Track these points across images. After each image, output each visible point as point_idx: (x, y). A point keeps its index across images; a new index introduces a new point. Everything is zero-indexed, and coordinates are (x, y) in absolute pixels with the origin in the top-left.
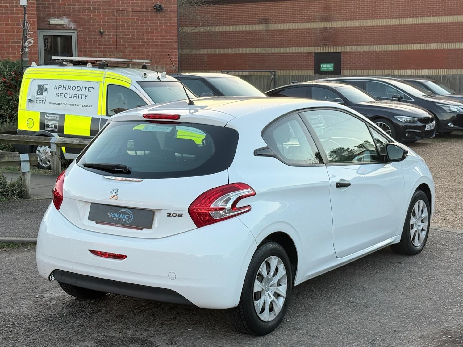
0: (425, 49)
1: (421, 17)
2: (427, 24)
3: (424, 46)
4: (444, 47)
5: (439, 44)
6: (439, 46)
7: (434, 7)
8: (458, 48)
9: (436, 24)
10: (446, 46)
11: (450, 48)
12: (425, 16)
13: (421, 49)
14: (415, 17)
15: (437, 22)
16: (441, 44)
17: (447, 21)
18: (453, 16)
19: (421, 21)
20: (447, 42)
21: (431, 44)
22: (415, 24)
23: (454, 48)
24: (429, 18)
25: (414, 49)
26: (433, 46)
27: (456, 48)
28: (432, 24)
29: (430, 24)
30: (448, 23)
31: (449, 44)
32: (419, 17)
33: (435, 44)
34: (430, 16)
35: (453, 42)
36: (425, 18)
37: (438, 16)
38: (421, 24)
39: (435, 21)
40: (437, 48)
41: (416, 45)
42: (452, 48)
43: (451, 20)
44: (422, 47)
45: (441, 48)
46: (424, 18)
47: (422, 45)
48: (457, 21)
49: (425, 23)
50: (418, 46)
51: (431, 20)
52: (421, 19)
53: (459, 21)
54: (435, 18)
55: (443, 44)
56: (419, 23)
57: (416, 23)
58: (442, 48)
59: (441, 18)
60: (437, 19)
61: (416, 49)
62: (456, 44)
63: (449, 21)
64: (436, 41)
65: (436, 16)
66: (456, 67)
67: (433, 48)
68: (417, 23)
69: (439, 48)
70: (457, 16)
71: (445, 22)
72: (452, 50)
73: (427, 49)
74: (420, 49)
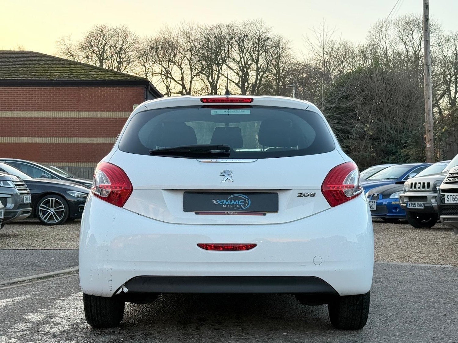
0: (16, 142)
1: (10, 111)
2: (16, 118)
3: (14, 139)
4: (36, 141)
5: (30, 138)
6: (30, 140)
7: (24, 102)
8: (50, 142)
9: (26, 118)
10: (37, 140)
11: (42, 142)
12: (14, 110)
13: (12, 142)
14: (4, 110)
15: (27, 116)
16: (32, 138)
17: (37, 116)
18: (43, 112)
19: (11, 115)
20: (38, 136)
21: (22, 138)
22: (4, 118)
23: (46, 142)
24: (19, 112)
25: (4, 142)
26: (25, 140)
27: (48, 142)
28: (23, 118)
29: (20, 118)
30: (38, 118)
31: (40, 138)
32: (8, 111)
33: (26, 138)
34: (20, 111)
35: (44, 137)
36: (15, 112)
37: (28, 111)
38: (10, 118)
39: (25, 115)
40: (28, 142)
41: (6, 138)
42: (44, 142)
43: (41, 115)
44: (12, 140)
45: (32, 142)
46: (13, 112)
47: (12, 138)
48: (47, 116)
49: (15, 117)
50: (8, 140)
51: (21, 115)
52: (11, 113)
53: (49, 117)
54: (25, 112)
55: (34, 138)
56: (9, 116)
57: (5, 116)
58: (34, 142)
59: (31, 113)
60: (27, 114)
61: (6, 142)
62: (48, 138)
63: (39, 116)
64: (27, 135)
65: (26, 111)
66: (49, 161)
67: (24, 142)
68: (7, 116)
69: (30, 142)
70: (47, 112)
71: (35, 117)
72: (44, 144)
73: (18, 142)
74: (10, 142)
